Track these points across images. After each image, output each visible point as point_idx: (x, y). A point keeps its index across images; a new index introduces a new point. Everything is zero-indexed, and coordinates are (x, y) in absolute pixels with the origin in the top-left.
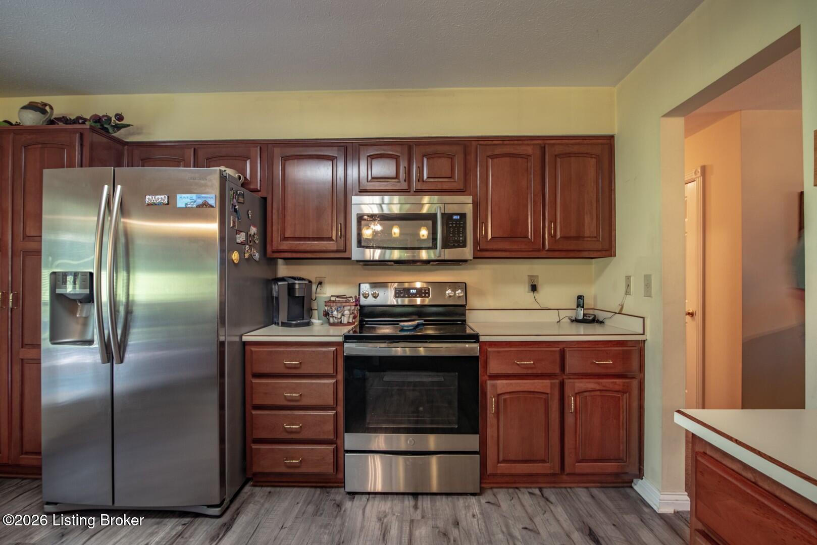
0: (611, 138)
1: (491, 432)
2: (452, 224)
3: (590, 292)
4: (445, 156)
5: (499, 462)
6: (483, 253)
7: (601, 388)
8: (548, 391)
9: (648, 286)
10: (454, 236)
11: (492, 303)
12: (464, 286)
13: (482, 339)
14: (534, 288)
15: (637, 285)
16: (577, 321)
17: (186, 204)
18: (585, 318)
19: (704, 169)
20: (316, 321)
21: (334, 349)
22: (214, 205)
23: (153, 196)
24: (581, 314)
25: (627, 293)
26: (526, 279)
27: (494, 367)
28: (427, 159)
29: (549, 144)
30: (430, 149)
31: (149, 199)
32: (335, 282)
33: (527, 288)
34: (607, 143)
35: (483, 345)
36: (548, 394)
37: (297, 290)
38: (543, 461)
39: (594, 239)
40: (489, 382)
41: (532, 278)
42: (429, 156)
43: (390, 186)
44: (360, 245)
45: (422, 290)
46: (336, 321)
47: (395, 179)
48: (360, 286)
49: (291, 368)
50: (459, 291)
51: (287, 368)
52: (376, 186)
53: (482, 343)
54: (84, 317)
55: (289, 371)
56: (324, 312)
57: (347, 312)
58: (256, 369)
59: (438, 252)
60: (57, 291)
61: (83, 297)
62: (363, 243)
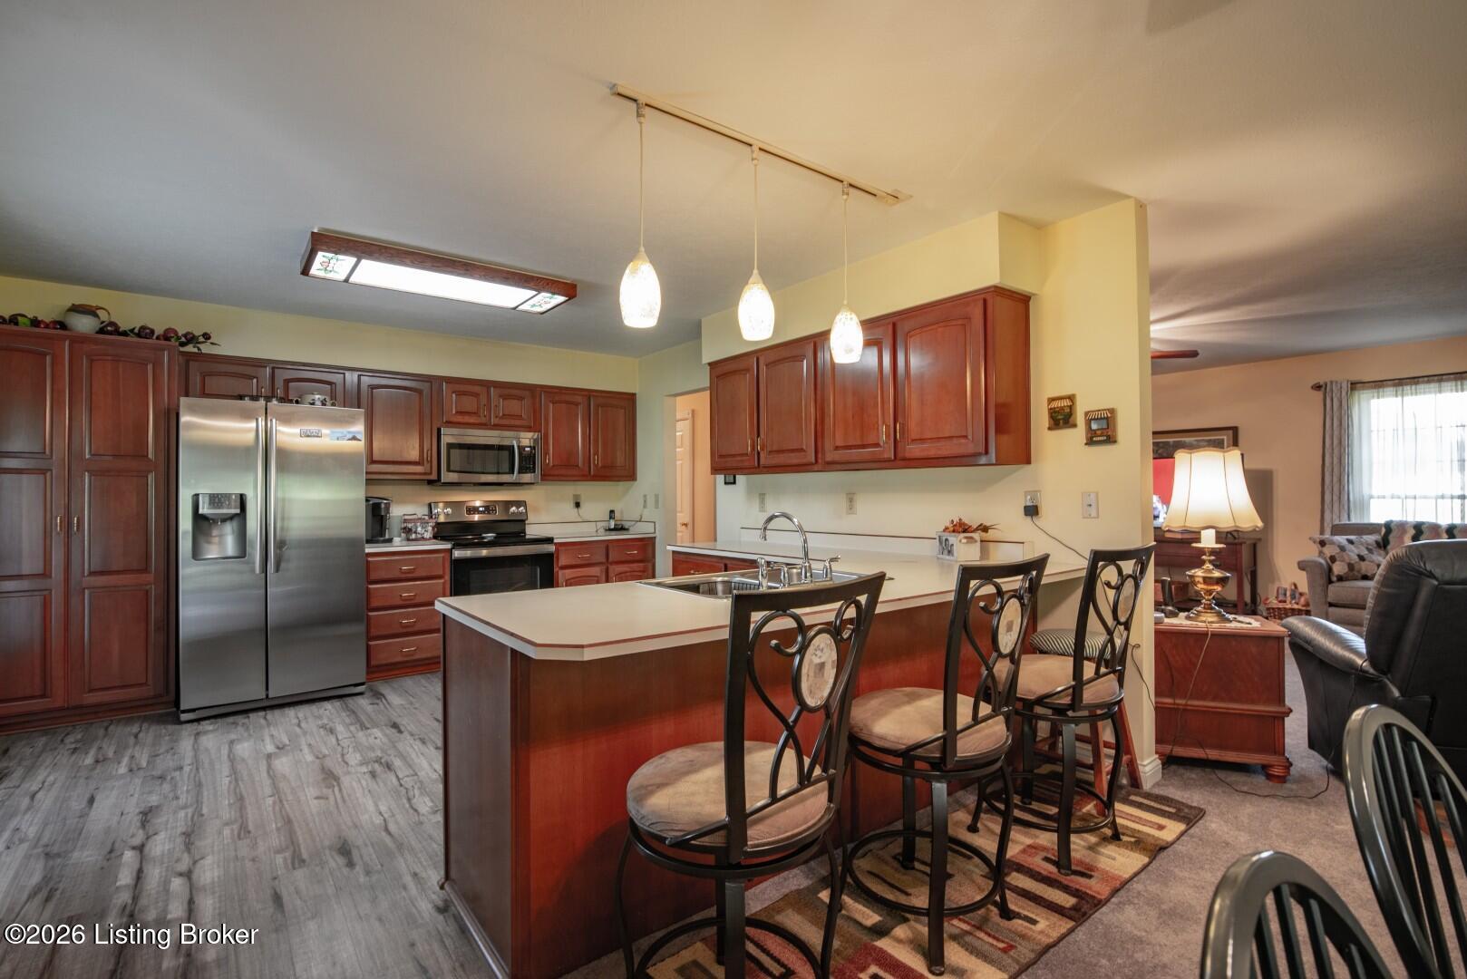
0: (632, 396)
2: (524, 455)
3: (617, 507)
4: (517, 398)
6: (547, 477)
7: (631, 570)
8: (599, 575)
9: (657, 501)
10: (526, 464)
11: (544, 518)
12: (523, 503)
13: (555, 541)
14: (578, 505)
15: (651, 501)
16: (610, 530)
17: (338, 438)
18: (616, 526)
19: (693, 411)
20: (397, 540)
21: (442, 555)
22: (361, 438)
24: (612, 524)
25: (645, 507)
26: (571, 497)
27: (563, 560)
28: (503, 400)
29: (593, 395)
30: (507, 391)
32: (403, 502)
33: (572, 505)
34: (631, 398)
35: (559, 545)
36: (598, 577)
37: (383, 511)
39: (623, 467)
40: (561, 573)
41: (576, 496)
42: (505, 397)
43: (472, 420)
44: (449, 470)
45: (488, 508)
46: (419, 536)
47: (475, 414)
48: (430, 505)
49: (405, 573)
50: (522, 508)
51: (403, 573)
52: (460, 419)
53: (556, 544)
54: (221, 536)
55: (404, 576)
56: (405, 528)
57: (430, 528)
58: (373, 576)
59: (514, 477)
60: (201, 511)
61: (226, 517)
62: (452, 468)
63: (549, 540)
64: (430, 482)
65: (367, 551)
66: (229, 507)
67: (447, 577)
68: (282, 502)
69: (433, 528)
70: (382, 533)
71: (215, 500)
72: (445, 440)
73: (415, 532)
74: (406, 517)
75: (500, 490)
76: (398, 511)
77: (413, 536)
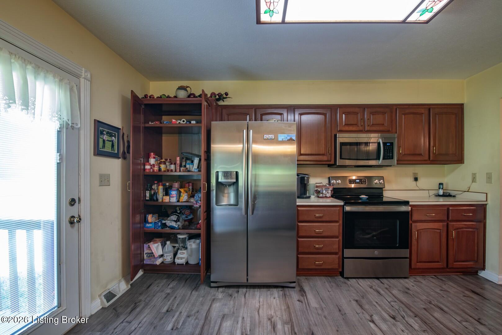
0: (462, 105)
1: (414, 248)
2: (387, 147)
3: (444, 181)
4: (381, 113)
5: (417, 262)
7: (466, 227)
8: (441, 228)
9: (488, 178)
10: (387, 153)
12: (382, 178)
13: (411, 203)
14: (416, 179)
15: (482, 178)
16: (440, 196)
17: (283, 139)
18: (444, 194)
20: (312, 197)
21: (338, 209)
22: (295, 139)
23: (268, 135)
24: (441, 192)
25: (474, 181)
26: (412, 174)
27: (415, 217)
28: (372, 115)
29: (432, 108)
30: (375, 110)
31: (266, 136)
32: (315, 176)
33: (412, 179)
34: (461, 107)
35: (412, 206)
36: (441, 230)
37: (306, 180)
38: (438, 262)
39: (454, 155)
40: (413, 225)
41: (415, 174)
42: (373, 113)
43: (354, 128)
44: (341, 158)
45: (361, 180)
46: (324, 195)
47: (356, 125)
48: (329, 178)
49: (318, 218)
50: (381, 181)
51: (316, 218)
52: (347, 128)
53: (411, 206)
54: (228, 193)
55: (316, 219)
56: (316, 191)
57: (330, 191)
58: (301, 218)
59: (380, 162)
60: (220, 180)
61: (231, 183)
62: (343, 157)
63: (406, 203)
64: (330, 166)
65: (298, 204)
66: (231, 178)
67: (341, 222)
68: (255, 177)
69: (331, 191)
70: (305, 194)
71: (227, 174)
72: (339, 140)
73: (322, 193)
74: (317, 185)
75: (370, 170)
76: (313, 181)
77: (321, 195)
